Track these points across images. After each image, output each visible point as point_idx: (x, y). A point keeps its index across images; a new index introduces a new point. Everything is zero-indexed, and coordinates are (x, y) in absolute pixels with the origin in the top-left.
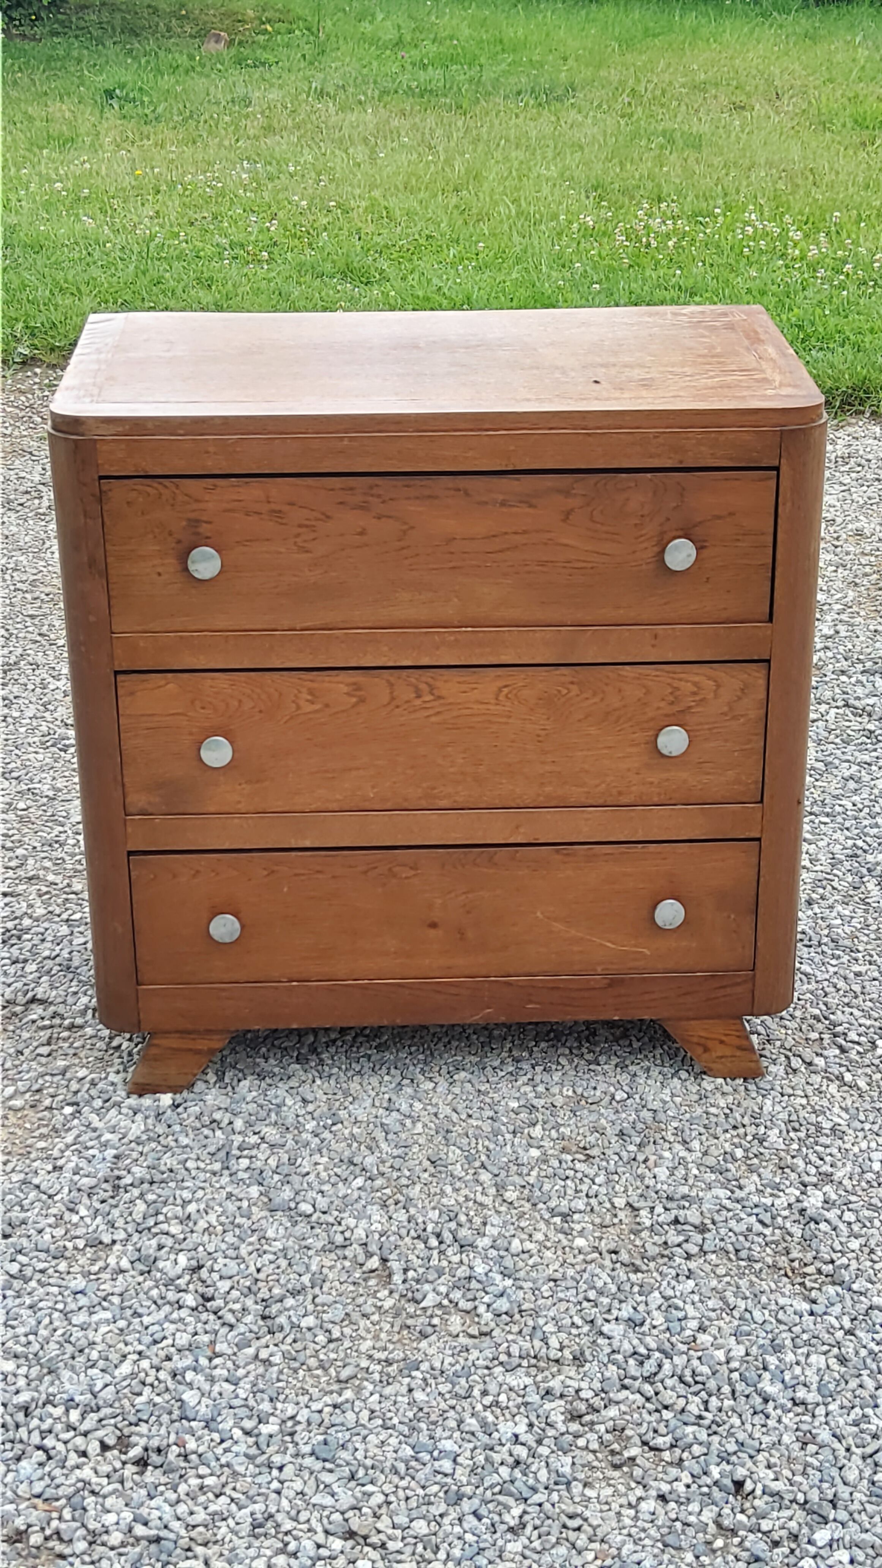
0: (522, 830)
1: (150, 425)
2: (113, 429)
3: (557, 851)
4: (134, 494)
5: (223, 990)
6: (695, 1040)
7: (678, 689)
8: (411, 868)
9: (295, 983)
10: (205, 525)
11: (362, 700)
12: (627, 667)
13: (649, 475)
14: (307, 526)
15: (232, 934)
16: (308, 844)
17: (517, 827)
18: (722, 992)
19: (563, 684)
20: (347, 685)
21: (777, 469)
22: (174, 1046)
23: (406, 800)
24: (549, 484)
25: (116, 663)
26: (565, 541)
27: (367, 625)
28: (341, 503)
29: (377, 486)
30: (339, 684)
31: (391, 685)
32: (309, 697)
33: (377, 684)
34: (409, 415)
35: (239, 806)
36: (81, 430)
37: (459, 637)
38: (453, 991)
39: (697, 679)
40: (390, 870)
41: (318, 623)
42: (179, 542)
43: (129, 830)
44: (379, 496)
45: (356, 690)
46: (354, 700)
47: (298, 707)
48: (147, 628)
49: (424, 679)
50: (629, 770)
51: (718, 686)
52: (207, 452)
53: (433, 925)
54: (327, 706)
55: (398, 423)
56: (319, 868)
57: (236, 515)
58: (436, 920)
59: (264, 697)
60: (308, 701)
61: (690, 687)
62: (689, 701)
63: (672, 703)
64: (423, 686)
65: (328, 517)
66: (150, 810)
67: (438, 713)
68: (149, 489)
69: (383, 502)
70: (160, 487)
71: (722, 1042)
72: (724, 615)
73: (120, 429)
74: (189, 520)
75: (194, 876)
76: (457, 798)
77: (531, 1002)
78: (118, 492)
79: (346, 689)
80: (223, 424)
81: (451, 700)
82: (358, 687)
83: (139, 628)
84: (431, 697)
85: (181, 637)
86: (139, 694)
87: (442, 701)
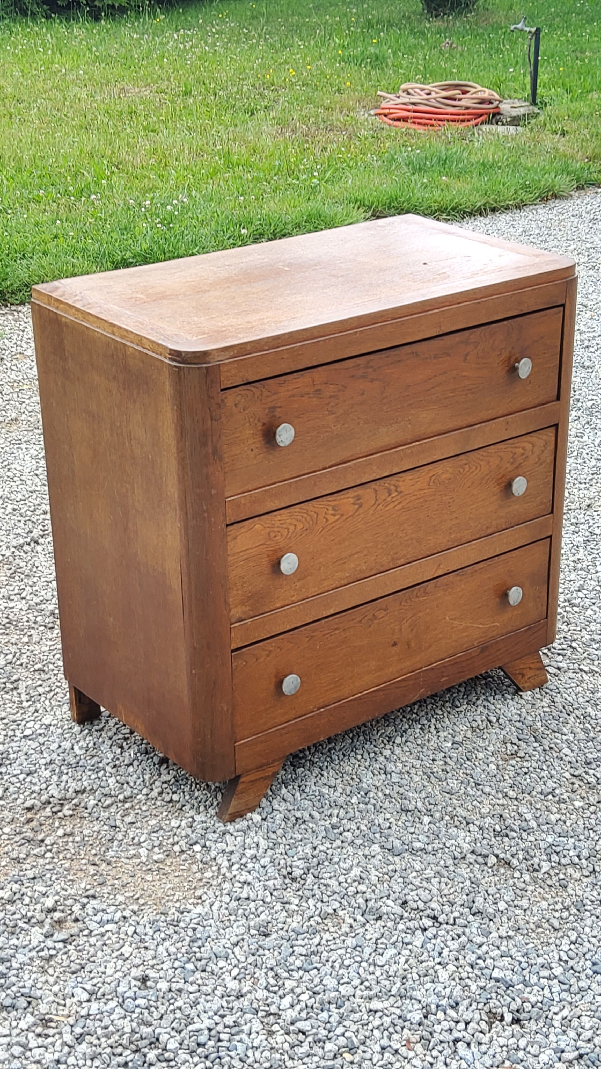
0: (441, 566)
1: (249, 347)
2: (228, 354)
3: (457, 575)
4: (239, 398)
5: (283, 728)
6: (517, 672)
7: (515, 453)
8: (385, 610)
9: (322, 710)
10: (279, 410)
11: (361, 506)
12: (492, 447)
13: (505, 322)
14: (334, 396)
15: (296, 687)
16: (332, 612)
17: (439, 565)
18: (532, 637)
19: (461, 466)
20: (353, 498)
21: (563, 305)
22: (253, 779)
23: (382, 566)
24: (457, 339)
25: (228, 518)
26: (465, 374)
27: (365, 454)
28: (353, 376)
29: (371, 360)
30: (347, 499)
31: (376, 491)
32: (333, 512)
33: (367, 493)
34: (389, 310)
35: (293, 599)
36: (208, 359)
37: (413, 449)
38: (404, 684)
39: (523, 445)
40: (374, 615)
41: (337, 461)
42: (264, 424)
43: (233, 635)
44: (372, 367)
45: (358, 500)
46: (357, 507)
47: (327, 520)
48: (243, 489)
49: (393, 482)
50: (492, 512)
51: (534, 446)
52: (283, 358)
53: (395, 644)
54: (342, 515)
55: (382, 316)
56: (336, 626)
57: (296, 398)
58: (396, 640)
59: (308, 518)
60: (332, 515)
61: (521, 451)
62: (520, 460)
63: (512, 464)
64: (393, 488)
65: (345, 387)
66: (243, 617)
67: (400, 503)
68: (247, 392)
69: (375, 370)
70: (253, 389)
71: (530, 668)
72: (537, 402)
73: (232, 353)
74: (270, 408)
75: (268, 655)
76: (408, 556)
77: (443, 677)
78: (231, 398)
79: (352, 500)
80: (290, 337)
81: (406, 493)
82: (358, 498)
83: (240, 491)
84: (396, 493)
85: (265, 491)
86: (239, 537)
87: (401, 494)
